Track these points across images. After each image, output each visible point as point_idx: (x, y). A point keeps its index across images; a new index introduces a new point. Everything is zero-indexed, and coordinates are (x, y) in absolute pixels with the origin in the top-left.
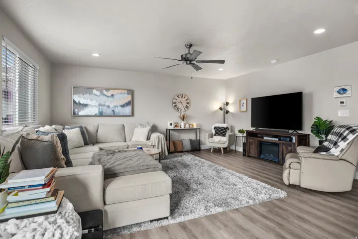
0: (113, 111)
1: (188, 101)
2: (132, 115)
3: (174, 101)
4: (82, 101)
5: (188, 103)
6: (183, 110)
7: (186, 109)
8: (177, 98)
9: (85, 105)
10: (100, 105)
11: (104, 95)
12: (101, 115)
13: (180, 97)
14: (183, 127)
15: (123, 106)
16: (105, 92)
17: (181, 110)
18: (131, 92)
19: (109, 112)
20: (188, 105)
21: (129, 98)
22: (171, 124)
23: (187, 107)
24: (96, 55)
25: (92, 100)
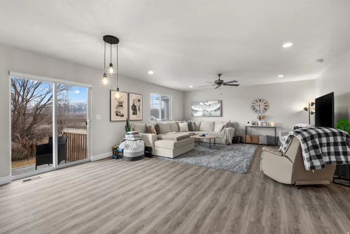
0: (210, 114)
1: (266, 104)
2: (222, 115)
3: (253, 105)
4: (196, 109)
5: (266, 106)
6: (262, 112)
7: (264, 111)
8: (256, 103)
9: (197, 111)
10: (204, 110)
11: (206, 105)
12: (204, 115)
13: (258, 101)
14: (259, 125)
15: (215, 111)
16: (206, 103)
17: (260, 112)
18: (221, 102)
19: (207, 114)
20: (267, 108)
21: (219, 105)
22: (248, 123)
23: (265, 109)
24: (191, 87)
25: (199, 108)
